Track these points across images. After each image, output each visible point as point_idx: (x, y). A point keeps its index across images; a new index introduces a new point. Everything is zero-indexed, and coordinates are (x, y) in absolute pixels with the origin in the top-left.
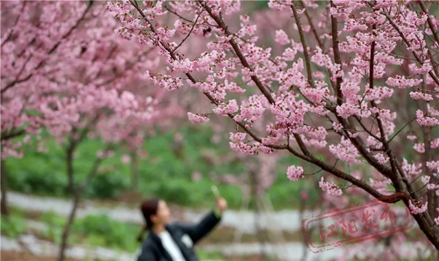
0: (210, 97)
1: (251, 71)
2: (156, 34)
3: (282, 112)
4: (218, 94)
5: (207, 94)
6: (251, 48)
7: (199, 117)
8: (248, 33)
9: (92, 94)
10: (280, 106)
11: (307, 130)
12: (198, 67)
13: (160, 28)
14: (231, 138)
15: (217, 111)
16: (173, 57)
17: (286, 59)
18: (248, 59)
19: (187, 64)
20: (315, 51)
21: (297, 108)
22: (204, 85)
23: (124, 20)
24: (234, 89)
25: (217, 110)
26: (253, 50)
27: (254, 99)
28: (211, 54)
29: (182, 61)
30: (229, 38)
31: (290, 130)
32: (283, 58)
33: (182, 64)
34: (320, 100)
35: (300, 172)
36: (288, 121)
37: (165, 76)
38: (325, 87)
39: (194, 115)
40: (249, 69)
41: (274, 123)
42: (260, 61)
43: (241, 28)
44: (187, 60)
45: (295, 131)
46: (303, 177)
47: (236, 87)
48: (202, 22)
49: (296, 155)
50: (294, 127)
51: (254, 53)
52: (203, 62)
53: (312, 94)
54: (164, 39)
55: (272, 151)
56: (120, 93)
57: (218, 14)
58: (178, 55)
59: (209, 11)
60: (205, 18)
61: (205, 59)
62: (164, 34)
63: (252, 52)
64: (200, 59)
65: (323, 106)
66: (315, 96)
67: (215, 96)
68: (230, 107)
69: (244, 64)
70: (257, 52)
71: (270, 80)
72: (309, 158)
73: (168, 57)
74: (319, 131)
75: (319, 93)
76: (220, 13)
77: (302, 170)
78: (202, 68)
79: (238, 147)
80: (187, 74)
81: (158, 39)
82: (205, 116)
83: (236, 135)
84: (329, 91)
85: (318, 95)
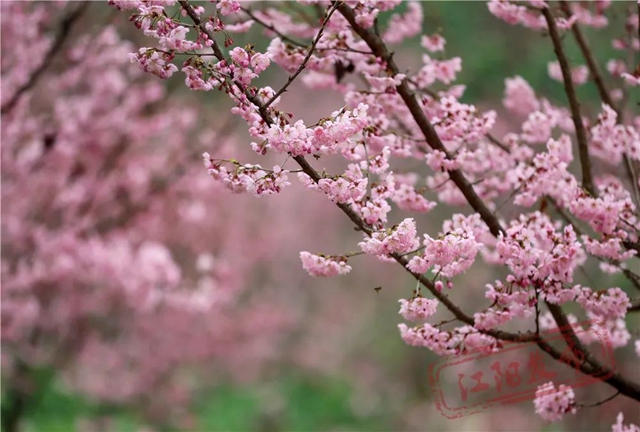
0: (352, 216)
1: (448, 157)
2: (227, 65)
3: (522, 251)
4: (371, 209)
5: (345, 208)
6: (449, 105)
7: (327, 262)
8: (441, 76)
9: (69, 251)
10: (518, 237)
11: (581, 296)
12: (326, 142)
13: (237, 49)
14: (403, 310)
15: (369, 248)
16: (266, 120)
17: (531, 139)
18: (440, 131)
19: (299, 133)
20: (600, 116)
21: (557, 243)
22: (340, 185)
23: (151, 28)
24: (408, 200)
25: (371, 243)
26: (453, 110)
27: (456, 224)
28: (355, 113)
29: (287, 127)
30: (396, 81)
31: (542, 296)
32: (525, 137)
33: (288, 133)
34: (613, 227)
35: (565, 398)
36: (537, 275)
37: (248, 166)
38: (624, 198)
39: (315, 258)
40: (443, 154)
41: (503, 281)
42: (469, 136)
43: (424, 64)
44: (300, 123)
45: (552, 299)
46: (574, 411)
47: (413, 195)
48: (334, 44)
49: (556, 356)
50: (551, 290)
51: (456, 117)
52: (335, 130)
53: (592, 211)
54: (244, 75)
55: (499, 345)
56: (136, 248)
57: (371, 24)
58: (277, 114)
59: (349, 15)
60: (341, 34)
61: (342, 123)
62: (246, 62)
63: (450, 115)
64: (329, 123)
65: (618, 240)
66: (601, 218)
67: (365, 212)
68: (400, 235)
69: (434, 141)
70: (463, 114)
71: (494, 188)
72: (587, 365)
73: (254, 119)
74: (611, 299)
75: (609, 209)
76: (376, 21)
77: (571, 394)
78: (334, 146)
79: (419, 335)
80: (299, 159)
81: (232, 75)
82: (342, 259)
83: (414, 304)
84: (633, 207)
85: (606, 214)
